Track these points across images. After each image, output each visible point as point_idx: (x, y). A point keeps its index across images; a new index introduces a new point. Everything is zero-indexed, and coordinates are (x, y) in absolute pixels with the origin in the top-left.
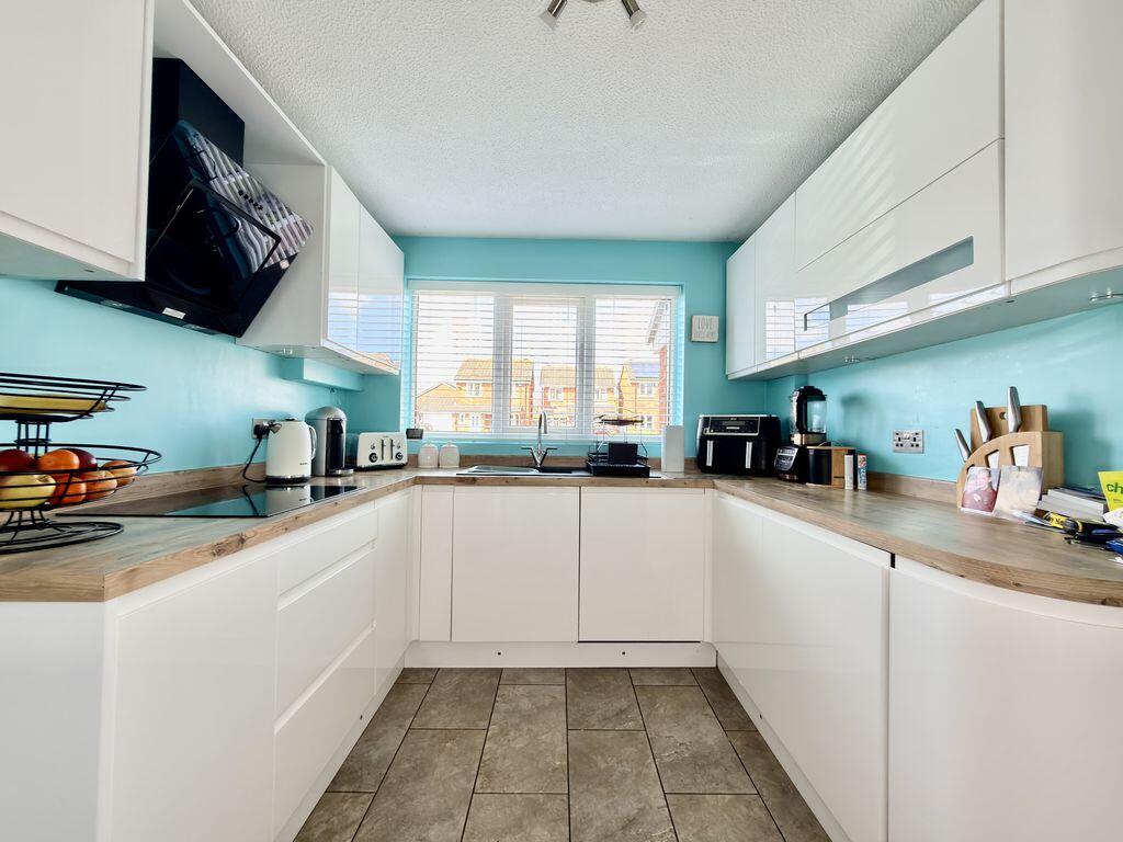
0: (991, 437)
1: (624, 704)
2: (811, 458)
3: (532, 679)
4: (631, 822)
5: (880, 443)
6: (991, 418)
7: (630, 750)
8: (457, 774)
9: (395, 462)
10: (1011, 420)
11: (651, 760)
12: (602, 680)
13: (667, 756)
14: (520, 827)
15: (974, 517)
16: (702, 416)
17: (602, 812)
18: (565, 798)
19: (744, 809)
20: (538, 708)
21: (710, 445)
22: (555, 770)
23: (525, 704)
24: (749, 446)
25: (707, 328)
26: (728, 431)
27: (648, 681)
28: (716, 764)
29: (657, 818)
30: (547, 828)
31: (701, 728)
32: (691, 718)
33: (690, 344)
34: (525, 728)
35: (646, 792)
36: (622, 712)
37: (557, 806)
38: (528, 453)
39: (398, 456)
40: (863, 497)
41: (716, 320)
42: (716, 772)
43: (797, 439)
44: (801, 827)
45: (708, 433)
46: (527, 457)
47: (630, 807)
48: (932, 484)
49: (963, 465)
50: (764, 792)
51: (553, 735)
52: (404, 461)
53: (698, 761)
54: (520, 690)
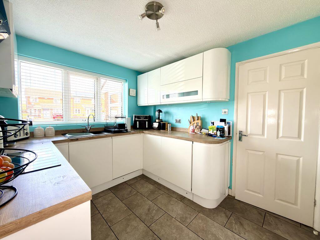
0: (194, 121)
1: (129, 190)
2: (162, 125)
3: (101, 195)
4: (149, 210)
5: (173, 121)
6: (193, 117)
7: (139, 198)
8: (101, 227)
9: (25, 136)
10: (196, 118)
11: (144, 197)
12: (120, 187)
13: (146, 195)
14: (128, 225)
15: (191, 134)
16: (134, 115)
17: (143, 211)
18: (133, 214)
19: (164, 196)
20: (109, 201)
21: (138, 122)
22: (126, 210)
23: (105, 202)
24: (147, 122)
25: (133, 93)
26: (141, 119)
27: (132, 182)
28: (156, 191)
29: (153, 206)
30: (134, 221)
31: (148, 187)
32: (145, 185)
33: (129, 96)
34: (110, 206)
35: (147, 203)
36: (131, 192)
37: (132, 216)
38: (84, 128)
39: (27, 134)
40: (170, 132)
41: (135, 90)
42: (156, 192)
43: (157, 121)
44: (173, 193)
45: (136, 119)
46: (84, 129)
47: (147, 207)
48: (183, 129)
49: (190, 125)
50: (165, 191)
51: (118, 204)
52: (29, 136)
53: (153, 192)
54: (100, 199)
